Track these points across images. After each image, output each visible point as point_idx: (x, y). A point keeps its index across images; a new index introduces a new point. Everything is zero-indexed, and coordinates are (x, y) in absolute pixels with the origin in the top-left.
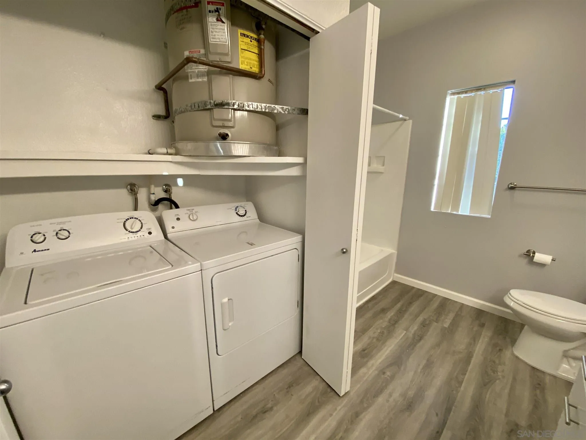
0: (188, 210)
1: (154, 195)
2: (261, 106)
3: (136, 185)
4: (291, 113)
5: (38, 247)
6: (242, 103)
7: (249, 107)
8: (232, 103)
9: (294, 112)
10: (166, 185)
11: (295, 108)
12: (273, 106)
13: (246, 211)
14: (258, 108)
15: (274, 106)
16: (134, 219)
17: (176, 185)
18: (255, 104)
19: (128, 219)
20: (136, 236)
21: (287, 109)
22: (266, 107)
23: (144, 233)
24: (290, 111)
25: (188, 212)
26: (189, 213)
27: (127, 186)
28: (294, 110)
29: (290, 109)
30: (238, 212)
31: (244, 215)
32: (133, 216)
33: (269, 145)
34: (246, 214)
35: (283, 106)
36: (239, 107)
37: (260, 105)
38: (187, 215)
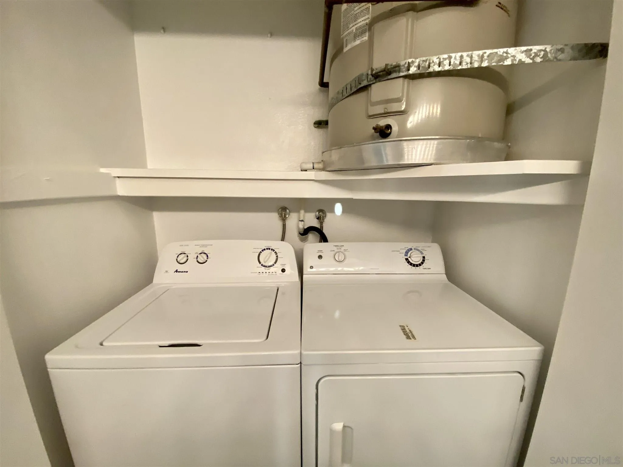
0: (336, 246)
1: (302, 222)
2: (471, 57)
3: (287, 208)
4: (552, 58)
5: (180, 268)
6: (426, 61)
7: (441, 65)
8: (406, 65)
9: (561, 56)
10: (320, 211)
11: (566, 45)
12: (501, 51)
13: (424, 257)
14: (464, 63)
15: (505, 50)
16: (270, 251)
17: (332, 211)
18: (456, 57)
19: (265, 249)
20: (268, 271)
21: (542, 50)
22: (483, 56)
23: (277, 268)
24: (549, 55)
25: (335, 248)
26: (336, 250)
27: (279, 210)
28: (562, 50)
29: (551, 50)
30: (409, 259)
31: (420, 265)
32: (271, 247)
33: (479, 140)
34: (422, 263)
35: (529, 48)
36: (419, 69)
37: (468, 56)
38: (333, 253)
